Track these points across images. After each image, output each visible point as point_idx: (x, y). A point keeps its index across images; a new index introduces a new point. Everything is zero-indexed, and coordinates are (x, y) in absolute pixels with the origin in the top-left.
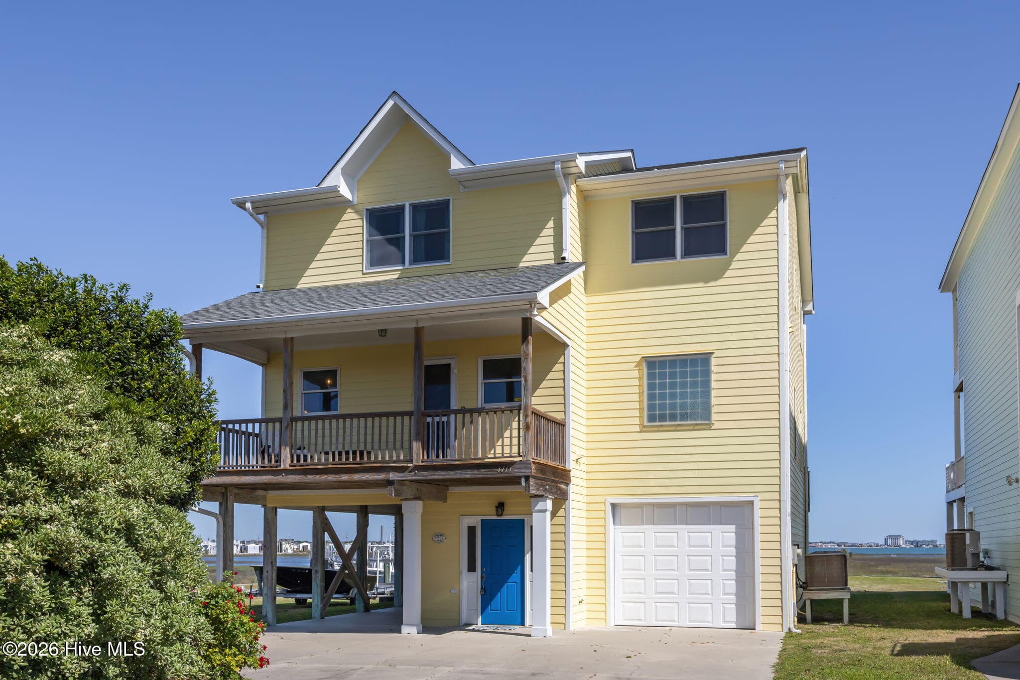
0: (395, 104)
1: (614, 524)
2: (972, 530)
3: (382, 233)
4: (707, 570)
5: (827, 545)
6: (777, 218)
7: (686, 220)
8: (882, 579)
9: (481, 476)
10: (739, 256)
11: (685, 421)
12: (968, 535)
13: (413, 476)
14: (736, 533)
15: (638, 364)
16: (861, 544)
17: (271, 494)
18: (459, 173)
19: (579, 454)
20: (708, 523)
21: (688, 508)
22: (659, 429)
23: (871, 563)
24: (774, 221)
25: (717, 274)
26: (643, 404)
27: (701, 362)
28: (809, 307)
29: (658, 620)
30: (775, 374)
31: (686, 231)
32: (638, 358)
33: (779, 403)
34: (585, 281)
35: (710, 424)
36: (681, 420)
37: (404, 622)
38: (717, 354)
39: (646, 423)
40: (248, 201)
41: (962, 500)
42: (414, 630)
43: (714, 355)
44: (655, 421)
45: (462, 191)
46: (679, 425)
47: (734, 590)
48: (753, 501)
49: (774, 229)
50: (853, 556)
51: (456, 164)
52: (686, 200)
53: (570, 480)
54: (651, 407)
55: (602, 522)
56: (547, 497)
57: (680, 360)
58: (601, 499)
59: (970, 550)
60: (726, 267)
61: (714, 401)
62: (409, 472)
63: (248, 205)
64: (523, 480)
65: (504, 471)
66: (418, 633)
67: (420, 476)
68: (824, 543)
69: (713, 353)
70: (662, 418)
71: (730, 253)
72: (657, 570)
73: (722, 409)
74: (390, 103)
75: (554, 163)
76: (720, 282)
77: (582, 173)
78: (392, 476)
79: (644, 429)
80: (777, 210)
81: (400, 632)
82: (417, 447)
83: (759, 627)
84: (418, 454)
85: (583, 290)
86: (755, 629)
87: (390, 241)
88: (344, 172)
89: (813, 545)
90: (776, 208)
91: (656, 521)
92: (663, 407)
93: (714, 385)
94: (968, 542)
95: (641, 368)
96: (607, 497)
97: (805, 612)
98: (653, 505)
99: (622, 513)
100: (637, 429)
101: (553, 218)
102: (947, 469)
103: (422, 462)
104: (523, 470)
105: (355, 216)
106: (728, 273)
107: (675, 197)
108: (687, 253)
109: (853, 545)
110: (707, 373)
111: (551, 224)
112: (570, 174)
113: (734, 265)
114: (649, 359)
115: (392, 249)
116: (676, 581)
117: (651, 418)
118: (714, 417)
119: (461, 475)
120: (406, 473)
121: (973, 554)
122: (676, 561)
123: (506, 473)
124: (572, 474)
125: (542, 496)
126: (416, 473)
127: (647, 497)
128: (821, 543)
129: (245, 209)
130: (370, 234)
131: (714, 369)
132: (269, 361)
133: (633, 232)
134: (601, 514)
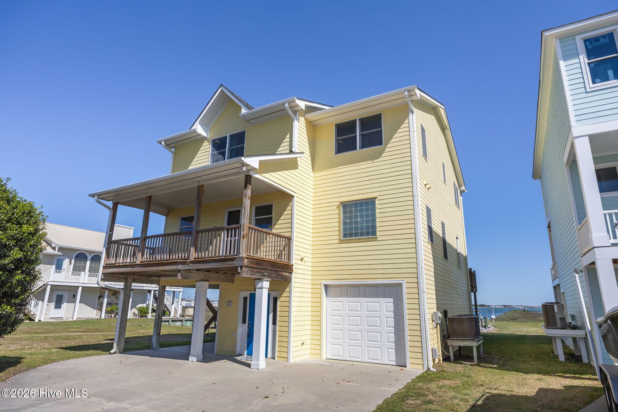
0: (222, 90)
1: (326, 297)
2: (558, 303)
3: (217, 150)
4: (378, 326)
5: (519, 307)
6: (409, 123)
7: (362, 130)
8: (536, 325)
9: (219, 266)
10: (389, 145)
11: (362, 236)
12: (555, 306)
13: (189, 267)
14: (394, 303)
15: (338, 206)
16: (535, 307)
17: (162, 279)
18: (245, 115)
19: (302, 256)
20: (359, 296)
21: (366, 288)
22: (349, 242)
23: (536, 316)
24: (407, 125)
25: (378, 156)
26: (340, 228)
27: (371, 202)
28: (463, 188)
29: (350, 357)
30: (412, 207)
31: (362, 136)
32: (338, 203)
33: (414, 224)
34: (313, 166)
35: (376, 238)
36: (361, 236)
37: (191, 354)
38: (379, 198)
39: (342, 238)
40: (162, 141)
41: (558, 285)
42: (195, 359)
43: (377, 199)
44: (347, 237)
45: (251, 126)
46: (359, 239)
47: (393, 340)
48: (402, 283)
49: (407, 129)
50: (529, 312)
51: (244, 111)
52: (362, 120)
53: (292, 270)
54: (345, 229)
55: (319, 295)
56: (263, 280)
57: (360, 203)
58: (319, 282)
59: (558, 316)
60: (383, 151)
61: (378, 224)
62: (188, 265)
63: (163, 143)
64: (239, 268)
65: (230, 263)
66: (197, 361)
67: (191, 267)
68: (518, 306)
69: (376, 198)
70: (351, 235)
71: (384, 144)
72: (349, 325)
73: (383, 228)
74: (220, 90)
75: (284, 104)
76: (380, 159)
77: (303, 110)
78: (180, 267)
79: (341, 242)
80: (409, 119)
81: (188, 360)
82: (193, 249)
83: (409, 366)
84: (193, 254)
85: (311, 170)
86: (406, 367)
87: (220, 153)
88: (200, 123)
89: (513, 307)
90: (408, 118)
91: (348, 295)
92: (351, 229)
93: (378, 215)
94: (556, 310)
95: (340, 208)
96: (322, 281)
97: (449, 353)
98: (347, 286)
99: (331, 290)
100: (337, 241)
101: (289, 133)
102: (551, 269)
103: (194, 259)
104: (239, 263)
105: (207, 143)
106: (384, 155)
107: (356, 119)
108: (363, 146)
109: (531, 307)
110: (374, 209)
111: (288, 136)
112: (298, 111)
113: (387, 150)
114: (344, 203)
115: (221, 156)
116: (360, 333)
117: (345, 236)
118: (378, 233)
119: (210, 266)
120: (186, 266)
121: (560, 318)
122: (360, 319)
123: (231, 264)
124: (294, 267)
125: (260, 279)
126: (190, 265)
127: (343, 281)
128: (516, 306)
129: (161, 144)
130: (213, 151)
131: (377, 206)
132: (168, 214)
133: (336, 140)
134: (319, 291)
